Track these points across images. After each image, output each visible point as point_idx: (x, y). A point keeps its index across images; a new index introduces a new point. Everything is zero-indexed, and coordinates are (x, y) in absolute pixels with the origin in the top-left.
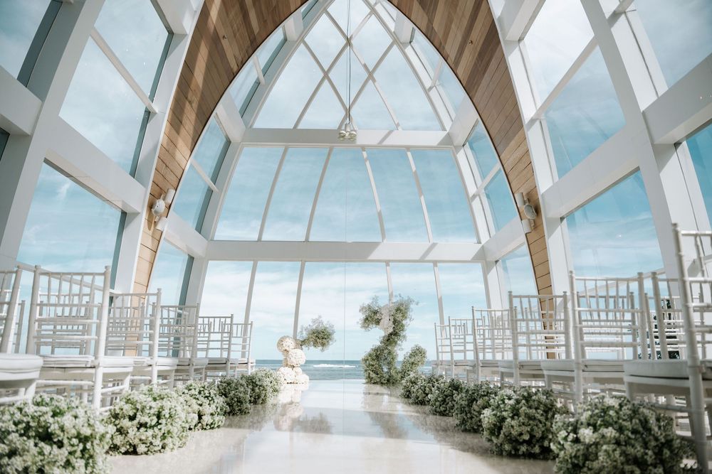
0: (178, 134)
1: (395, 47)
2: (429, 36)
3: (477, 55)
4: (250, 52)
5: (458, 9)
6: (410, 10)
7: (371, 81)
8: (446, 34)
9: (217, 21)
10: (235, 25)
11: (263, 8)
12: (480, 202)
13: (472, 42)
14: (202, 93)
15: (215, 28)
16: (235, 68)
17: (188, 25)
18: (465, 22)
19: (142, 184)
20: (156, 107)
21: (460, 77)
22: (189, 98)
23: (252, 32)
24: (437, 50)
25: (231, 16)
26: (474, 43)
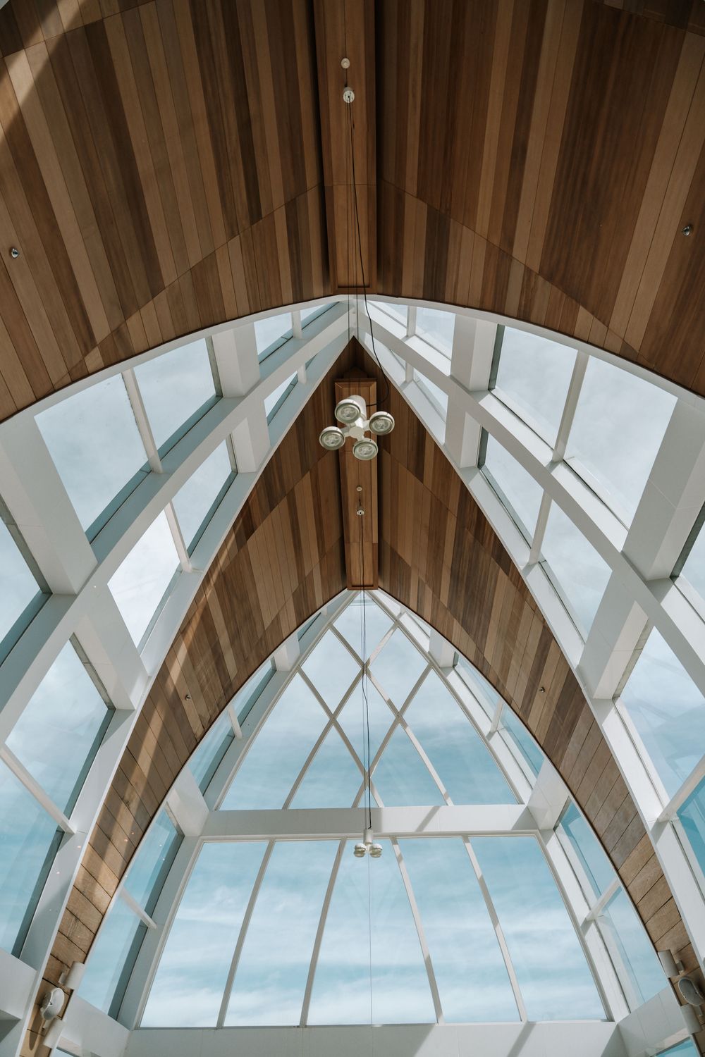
0: (103, 859)
1: (432, 673)
2: (480, 665)
3: (554, 707)
4: (223, 702)
5: (517, 644)
6: (450, 631)
7: (399, 726)
8: (505, 669)
9: (179, 680)
10: (204, 677)
11: (244, 644)
12: (597, 934)
13: (543, 689)
14: (148, 783)
15: (175, 690)
16: (199, 732)
17: (138, 697)
18: (530, 661)
19: (32, 966)
20: (73, 825)
21: (534, 732)
22: (127, 797)
23: (227, 676)
24: (495, 688)
25: (199, 667)
26: (547, 689)
